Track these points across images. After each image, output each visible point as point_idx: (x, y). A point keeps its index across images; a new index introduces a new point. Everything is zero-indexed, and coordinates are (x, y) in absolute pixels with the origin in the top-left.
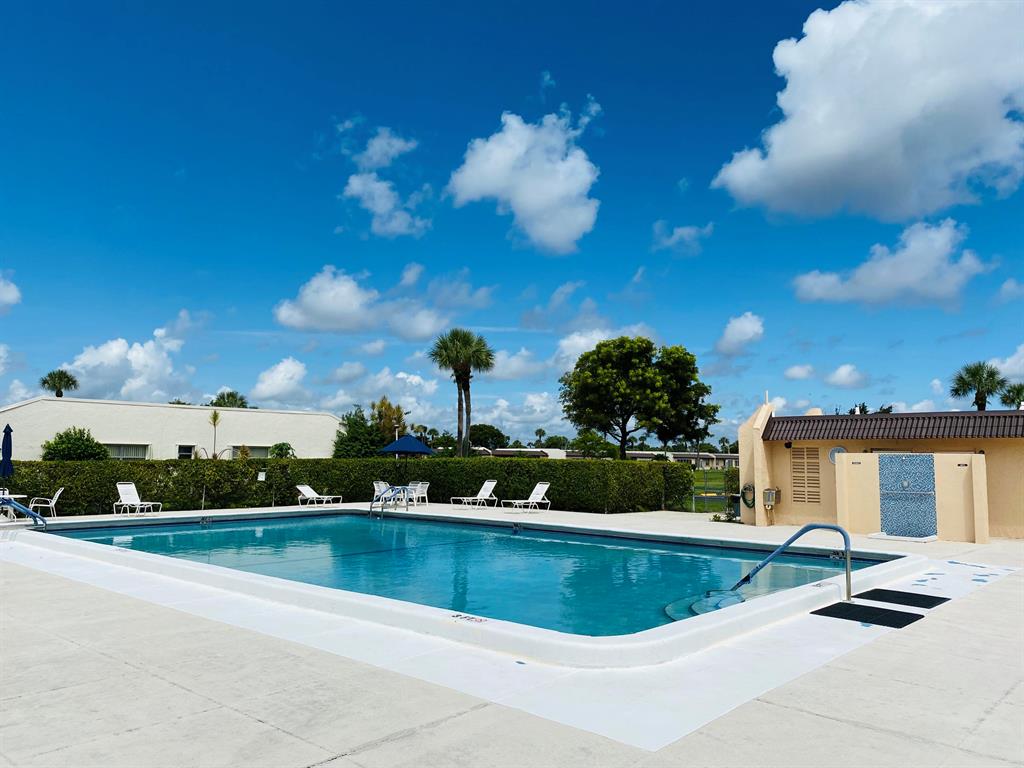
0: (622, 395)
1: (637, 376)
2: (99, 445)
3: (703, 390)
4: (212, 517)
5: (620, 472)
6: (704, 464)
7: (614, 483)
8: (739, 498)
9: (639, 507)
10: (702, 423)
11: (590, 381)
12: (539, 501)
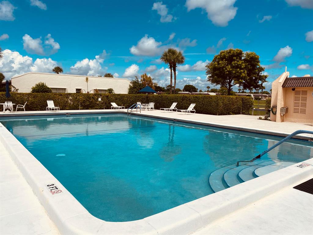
0: (228, 71)
1: (235, 64)
2: (49, 88)
3: (262, 69)
4: (70, 113)
5: (224, 100)
6: (264, 98)
7: (221, 104)
8: (270, 110)
9: (231, 113)
10: (260, 82)
11: (216, 66)
12: (191, 110)
